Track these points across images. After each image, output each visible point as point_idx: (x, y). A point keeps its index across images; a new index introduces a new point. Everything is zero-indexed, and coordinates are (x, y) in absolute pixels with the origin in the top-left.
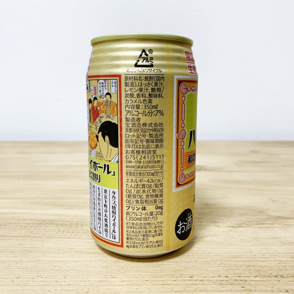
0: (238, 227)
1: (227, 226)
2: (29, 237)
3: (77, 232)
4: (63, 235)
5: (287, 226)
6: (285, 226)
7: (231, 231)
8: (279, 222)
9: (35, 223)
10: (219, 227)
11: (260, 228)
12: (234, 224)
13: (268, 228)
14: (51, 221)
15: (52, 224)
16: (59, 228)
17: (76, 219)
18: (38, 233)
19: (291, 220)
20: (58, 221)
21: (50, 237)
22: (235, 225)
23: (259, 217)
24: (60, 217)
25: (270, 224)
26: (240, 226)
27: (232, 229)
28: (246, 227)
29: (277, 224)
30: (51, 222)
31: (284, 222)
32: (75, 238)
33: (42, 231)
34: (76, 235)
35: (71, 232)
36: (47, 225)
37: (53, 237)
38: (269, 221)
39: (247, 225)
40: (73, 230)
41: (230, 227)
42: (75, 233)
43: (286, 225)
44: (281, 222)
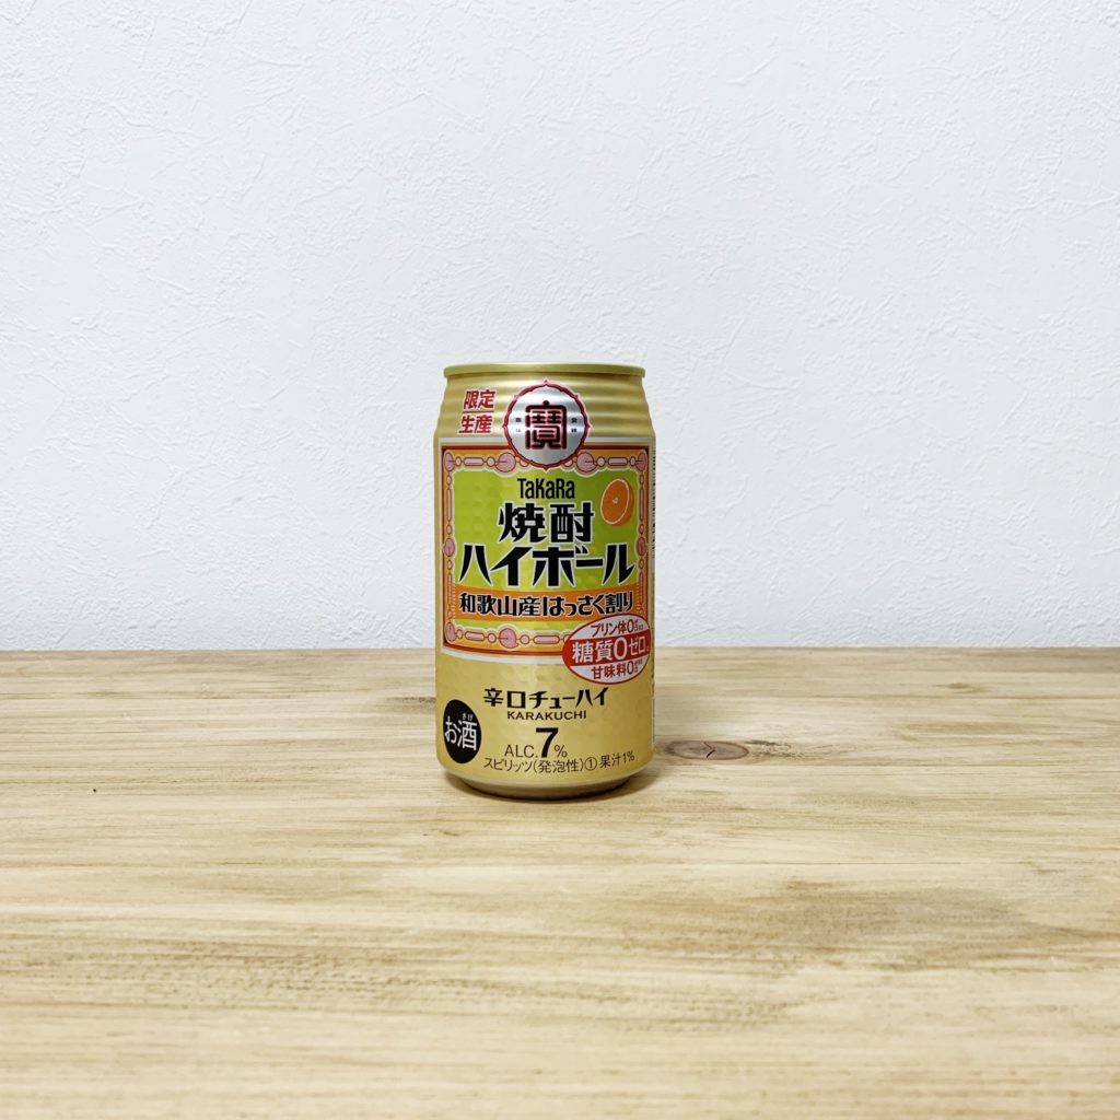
0: (912, 966)
1: (874, 965)
2: (146, 1004)
3: (320, 986)
4: (271, 997)
5: (1094, 963)
6: (1088, 965)
7: (887, 981)
8: (1066, 951)
9: (163, 955)
10: (845, 969)
11: (994, 970)
12: (899, 957)
13: (1025, 970)
14: (224, 945)
15: (228, 957)
16: (253, 970)
17: (316, 937)
18: (175, 991)
19: (1109, 944)
20: (251, 945)
21: (223, 1006)
22: (901, 962)
23: (991, 931)
24: (255, 933)
25: (1033, 956)
26: (920, 965)
27: (892, 973)
28: (944, 967)
29: (1059, 957)
30: (224, 951)
31: (1081, 951)
32: (315, 1009)
33: (191, 983)
34: (319, 997)
35: (299, 989)
36: (208, 961)
37: (234, 1007)
38: (1026, 947)
39: (945, 958)
40: (306, 981)
41: (883, 967)
42: (312, 992)
43: (1091, 960)
44: (1074, 950)
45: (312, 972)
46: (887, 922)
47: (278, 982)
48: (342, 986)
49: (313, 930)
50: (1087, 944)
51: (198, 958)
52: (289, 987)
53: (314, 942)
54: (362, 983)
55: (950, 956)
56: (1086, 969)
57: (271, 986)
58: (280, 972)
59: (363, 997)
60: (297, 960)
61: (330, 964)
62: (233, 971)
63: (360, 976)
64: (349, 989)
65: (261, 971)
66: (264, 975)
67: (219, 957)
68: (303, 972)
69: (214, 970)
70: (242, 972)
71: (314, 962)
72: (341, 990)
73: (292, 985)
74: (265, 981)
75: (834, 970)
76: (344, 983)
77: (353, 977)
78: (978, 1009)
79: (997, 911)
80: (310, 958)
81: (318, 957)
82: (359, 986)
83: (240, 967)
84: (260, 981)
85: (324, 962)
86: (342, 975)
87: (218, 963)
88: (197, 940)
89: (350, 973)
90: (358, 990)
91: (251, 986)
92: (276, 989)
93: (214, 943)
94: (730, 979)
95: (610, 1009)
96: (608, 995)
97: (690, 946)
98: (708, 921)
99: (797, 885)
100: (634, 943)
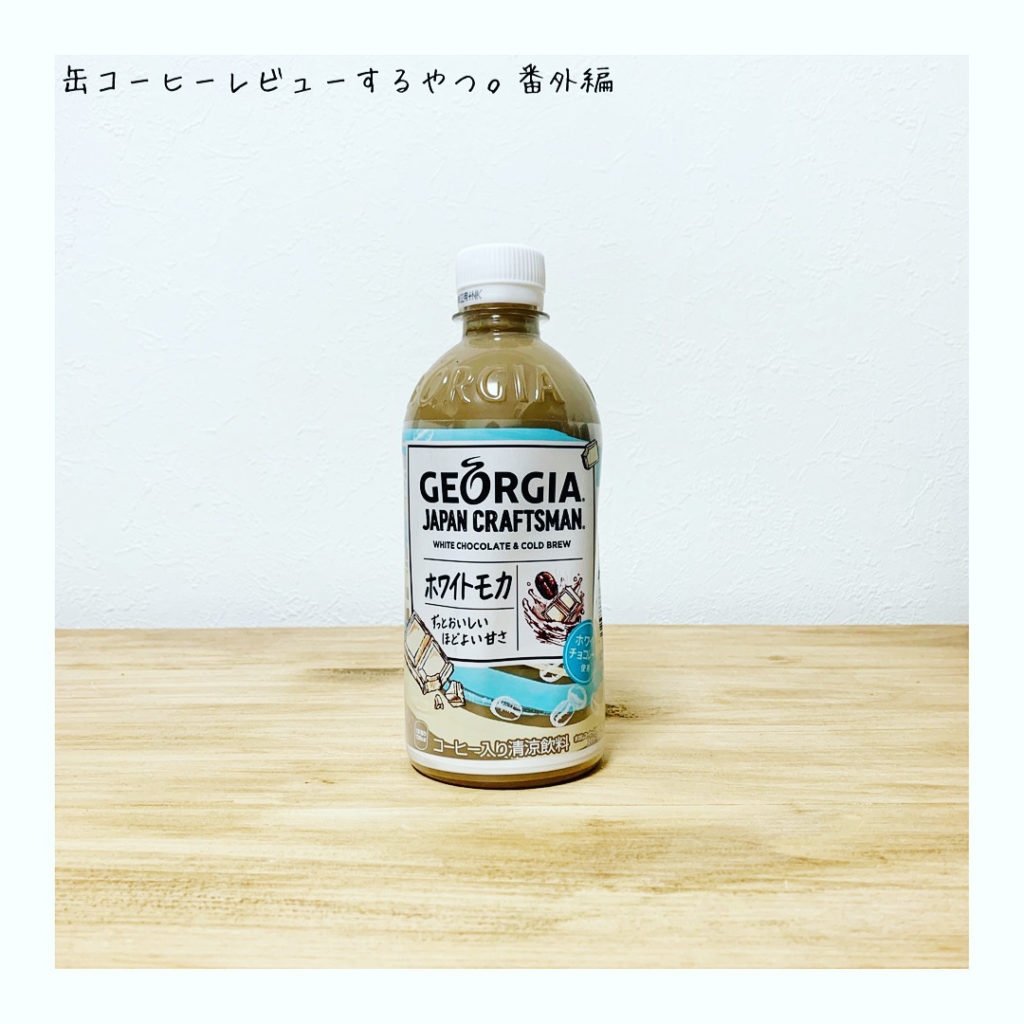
45: (181, 894)
46: (661, 853)
47: (152, 901)
48: (202, 905)
49: (192, 859)
50: (817, 870)
51: (92, 882)
52: (159, 906)
53: (191, 870)
54: (220, 902)
55: (703, 881)
56: (810, 890)
57: (145, 905)
58: (155, 893)
59: (216, 914)
60: (172, 884)
61: (198, 887)
62: (118, 893)
63: (219, 897)
64: (207, 908)
65: (140, 893)
66: (142, 896)
67: (109, 882)
68: (174, 894)
69: (103, 892)
70: (125, 894)
71: (186, 885)
72: (200, 908)
73: (161, 904)
74: (141, 901)
75: (606, 892)
76: (205, 902)
77: (213, 898)
78: (711, 924)
79: (753, 844)
80: (184, 882)
81: (189, 882)
82: (216, 905)
83: (125, 890)
84: (136, 901)
85: (193, 886)
86: (205, 896)
87: (108, 886)
88: (95, 867)
89: (212, 895)
90: (214, 908)
91: (129, 905)
92: (149, 907)
93: (109, 871)
94: (520, 900)
95: (414, 924)
96: (415, 913)
97: (493, 872)
98: (515, 853)
99: (596, 823)
100: (449, 870)
